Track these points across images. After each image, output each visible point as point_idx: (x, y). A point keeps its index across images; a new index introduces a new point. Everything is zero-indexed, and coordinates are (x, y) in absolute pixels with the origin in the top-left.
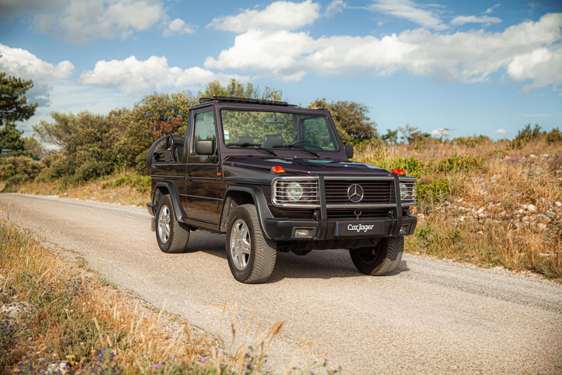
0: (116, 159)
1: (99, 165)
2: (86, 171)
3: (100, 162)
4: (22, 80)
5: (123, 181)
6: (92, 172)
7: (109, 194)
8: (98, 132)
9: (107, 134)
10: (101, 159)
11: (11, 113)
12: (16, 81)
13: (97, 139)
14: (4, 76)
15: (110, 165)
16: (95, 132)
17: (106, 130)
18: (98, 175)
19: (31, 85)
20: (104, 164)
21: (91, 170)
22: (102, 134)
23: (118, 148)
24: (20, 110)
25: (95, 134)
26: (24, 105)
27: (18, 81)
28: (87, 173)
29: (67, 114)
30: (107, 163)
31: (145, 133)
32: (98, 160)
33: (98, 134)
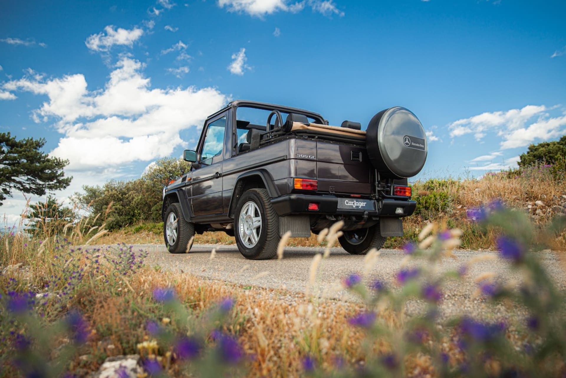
0: (134, 214)
1: (121, 219)
2: (110, 224)
3: (121, 217)
4: (61, 159)
5: (141, 228)
6: (115, 225)
7: (130, 239)
8: (119, 194)
9: (127, 195)
10: (121, 215)
11: (53, 184)
12: (57, 159)
13: (119, 200)
14: (47, 156)
15: (129, 219)
16: (117, 194)
17: (127, 192)
18: (121, 226)
19: (68, 163)
20: (124, 218)
21: (115, 223)
22: (122, 196)
23: (137, 202)
24: (59, 182)
25: (117, 195)
26: (62, 178)
27: (58, 160)
28: (111, 225)
29: (95, 187)
30: (127, 217)
31: (159, 188)
32: (120, 215)
33: (120, 196)
